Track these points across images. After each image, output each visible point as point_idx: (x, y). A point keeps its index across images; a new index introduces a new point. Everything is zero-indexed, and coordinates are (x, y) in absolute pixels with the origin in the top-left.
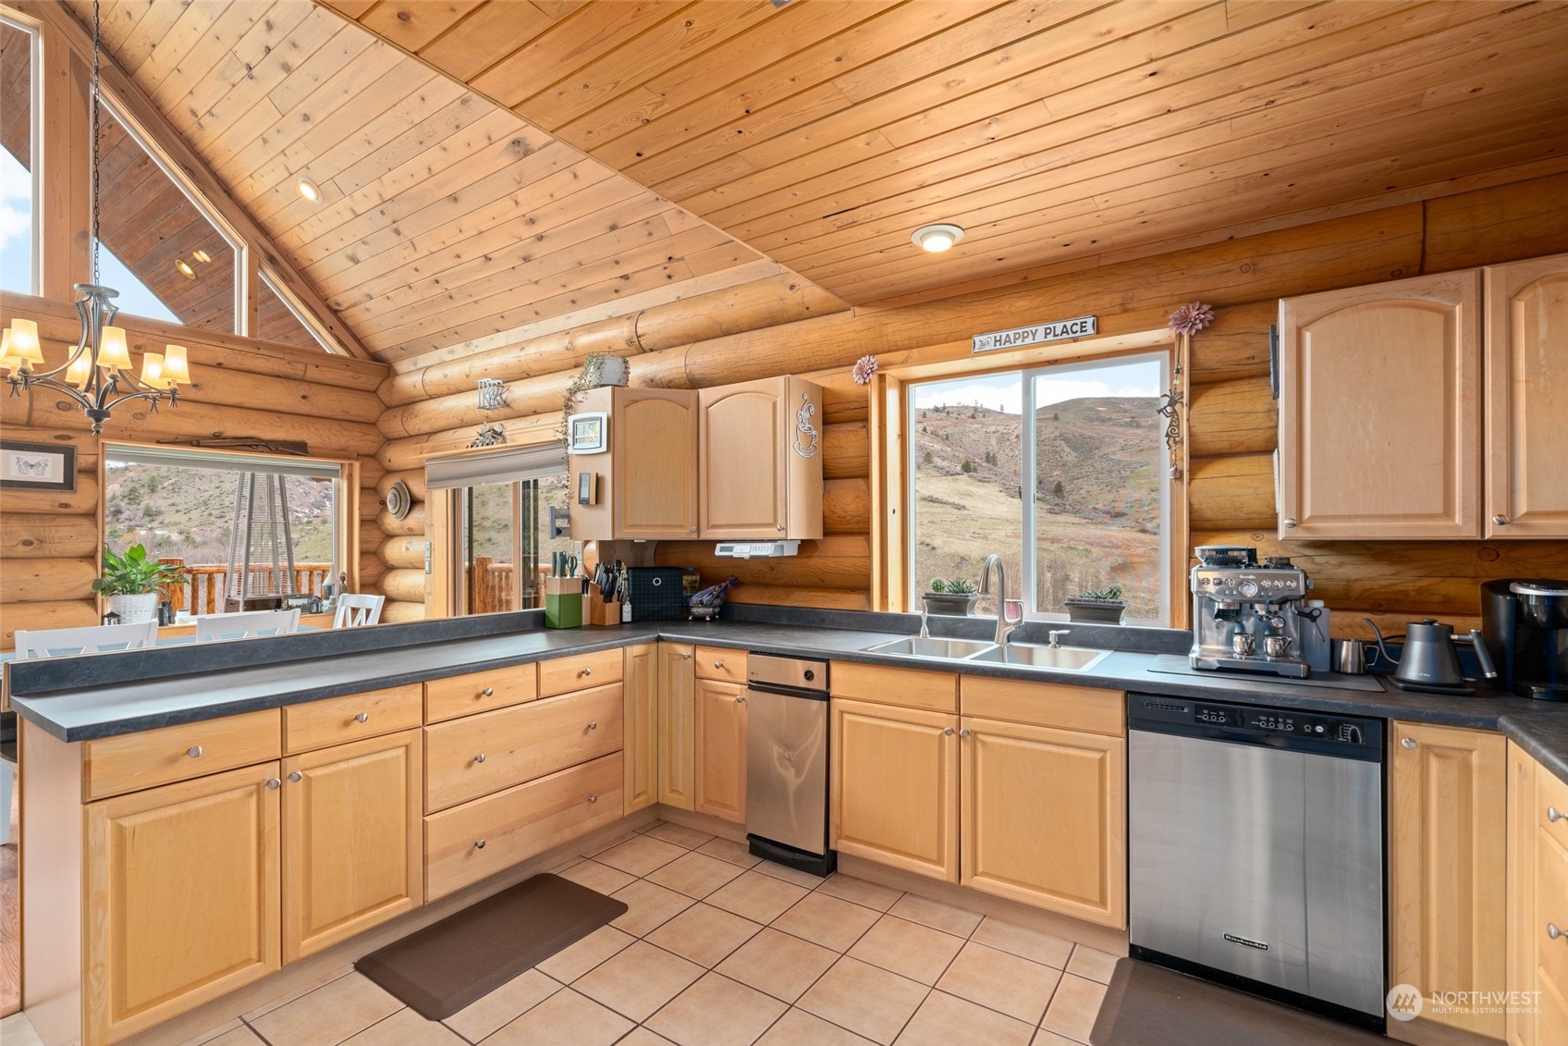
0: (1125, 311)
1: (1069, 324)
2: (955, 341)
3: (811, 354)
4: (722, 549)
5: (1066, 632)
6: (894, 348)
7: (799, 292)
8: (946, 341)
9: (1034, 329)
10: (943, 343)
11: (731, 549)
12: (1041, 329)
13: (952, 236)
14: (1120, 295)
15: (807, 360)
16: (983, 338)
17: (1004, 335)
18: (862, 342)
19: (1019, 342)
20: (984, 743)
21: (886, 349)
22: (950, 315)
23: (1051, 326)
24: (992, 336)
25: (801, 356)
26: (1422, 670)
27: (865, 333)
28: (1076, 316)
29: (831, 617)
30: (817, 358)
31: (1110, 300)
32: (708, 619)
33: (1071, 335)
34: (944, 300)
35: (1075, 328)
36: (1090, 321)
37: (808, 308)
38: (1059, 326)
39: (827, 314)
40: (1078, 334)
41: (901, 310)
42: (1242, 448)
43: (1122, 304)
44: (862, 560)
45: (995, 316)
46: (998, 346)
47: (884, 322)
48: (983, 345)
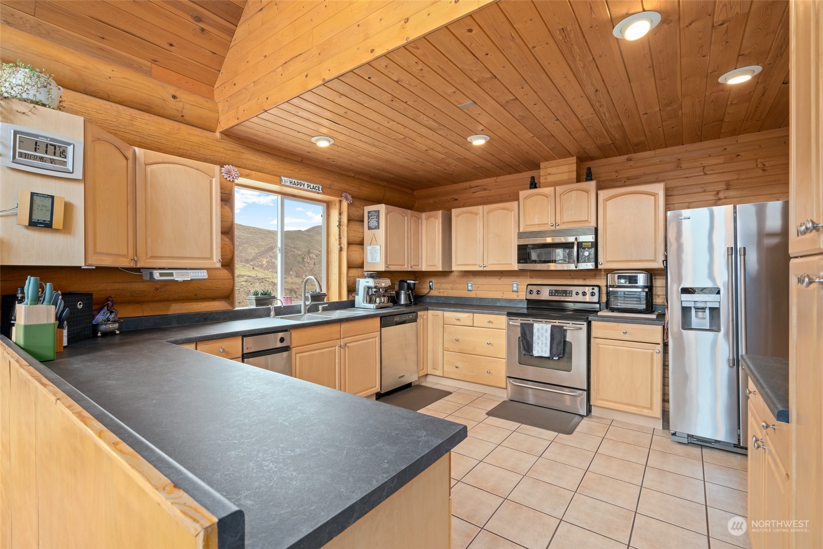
0: (330, 188)
1: (315, 186)
2: (273, 175)
3: (190, 149)
4: (161, 275)
5: (327, 305)
6: (243, 166)
7: (181, 104)
8: (269, 174)
9: (304, 183)
10: (267, 174)
11: (172, 275)
12: (306, 184)
13: (329, 141)
14: (331, 182)
15: (185, 151)
16: (285, 179)
17: (293, 181)
18: (228, 157)
19: (299, 186)
20: (348, 347)
21: (239, 165)
22: (274, 163)
23: (309, 184)
24: (289, 179)
25: (182, 147)
26: (404, 301)
27: (230, 152)
28: (317, 183)
29: (212, 316)
30: (193, 153)
31: (328, 182)
32: (118, 332)
33: (315, 190)
34: (270, 153)
35: (317, 188)
36: (321, 187)
37: (183, 116)
38: (312, 185)
39: (193, 126)
40: (317, 191)
41: (249, 148)
42: (354, 243)
43: (330, 185)
44: (229, 280)
45: (292, 172)
46: (291, 185)
47: (242, 151)
48: (285, 182)
